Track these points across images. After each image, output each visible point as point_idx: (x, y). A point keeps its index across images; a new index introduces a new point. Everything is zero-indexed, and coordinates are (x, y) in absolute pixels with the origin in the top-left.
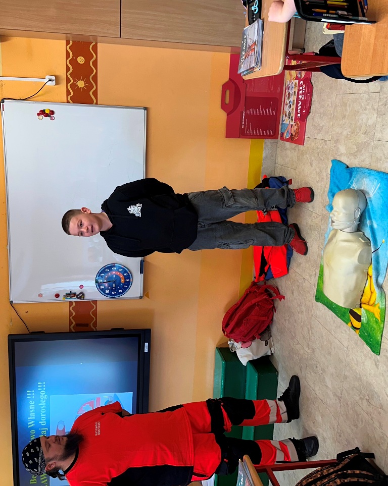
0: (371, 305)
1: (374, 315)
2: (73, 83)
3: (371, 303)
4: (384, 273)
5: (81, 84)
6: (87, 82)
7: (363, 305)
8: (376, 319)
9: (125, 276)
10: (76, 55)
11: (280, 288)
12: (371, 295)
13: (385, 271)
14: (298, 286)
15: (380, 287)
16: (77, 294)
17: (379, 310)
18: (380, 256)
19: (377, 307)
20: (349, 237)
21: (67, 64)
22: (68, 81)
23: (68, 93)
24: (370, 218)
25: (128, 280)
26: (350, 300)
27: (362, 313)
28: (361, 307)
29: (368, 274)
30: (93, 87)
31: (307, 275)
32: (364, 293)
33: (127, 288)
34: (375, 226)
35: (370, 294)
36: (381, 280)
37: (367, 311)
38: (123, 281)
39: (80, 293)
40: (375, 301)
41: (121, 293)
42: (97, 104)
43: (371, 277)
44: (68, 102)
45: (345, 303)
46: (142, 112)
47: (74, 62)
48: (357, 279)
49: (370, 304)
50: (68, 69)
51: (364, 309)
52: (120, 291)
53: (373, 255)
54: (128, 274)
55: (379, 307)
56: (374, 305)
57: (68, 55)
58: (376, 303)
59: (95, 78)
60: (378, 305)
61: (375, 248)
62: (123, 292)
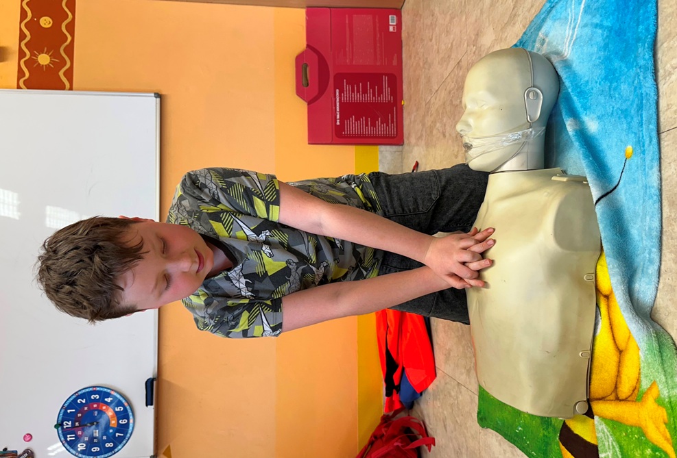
0: (626, 400)
1: (642, 433)
2: (30, 58)
3: (625, 390)
4: (651, 261)
5: (44, 59)
6: (55, 54)
7: (598, 407)
8: (655, 449)
9: (116, 413)
10: (38, 14)
11: (427, 423)
12: (620, 364)
13: (655, 250)
14: (452, 405)
15: (647, 316)
16: (19, 454)
17: (663, 413)
18: (625, 207)
19: (650, 402)
20: (523, 181)
21: (20, 28)
22: (21, 54)
23: (21, 73)
24: (574, 114)
25: (124, 422)
26: (552, 389)
27: (600, 435)
28: (590, 414)
29: (598, 291)
30: (65, 64)
31: (462, 374)
32: (596, 363)
33: (124, 438)
34: (593, 126)
35: (613, 358)
36: (644, 289)
37: (615, 424)
38: (113, 422)
39: (24, 452)
40: (638, 381)
41: (111, 449)
42: (71, 89)
43: (607, 297)
44: (19, 87)
45: (536, 398)
46: (153, 102)
47: (33, 26)
48: (564, 307)
49: (622, 395)
50: (22, 36)
51: (603, 418)
52: (108, 445)
53: (599, 209)
54: (125, 408)
55: (659, 401)
56: (636, 396)
57: (23, 14)
58: (645, 384)
59: (70, 51)
60: (654, 392)
61: (603, 187)
62: (115, 447)
